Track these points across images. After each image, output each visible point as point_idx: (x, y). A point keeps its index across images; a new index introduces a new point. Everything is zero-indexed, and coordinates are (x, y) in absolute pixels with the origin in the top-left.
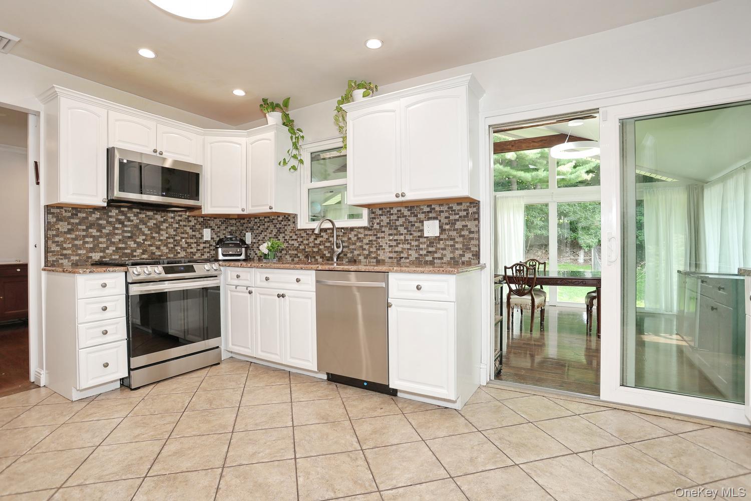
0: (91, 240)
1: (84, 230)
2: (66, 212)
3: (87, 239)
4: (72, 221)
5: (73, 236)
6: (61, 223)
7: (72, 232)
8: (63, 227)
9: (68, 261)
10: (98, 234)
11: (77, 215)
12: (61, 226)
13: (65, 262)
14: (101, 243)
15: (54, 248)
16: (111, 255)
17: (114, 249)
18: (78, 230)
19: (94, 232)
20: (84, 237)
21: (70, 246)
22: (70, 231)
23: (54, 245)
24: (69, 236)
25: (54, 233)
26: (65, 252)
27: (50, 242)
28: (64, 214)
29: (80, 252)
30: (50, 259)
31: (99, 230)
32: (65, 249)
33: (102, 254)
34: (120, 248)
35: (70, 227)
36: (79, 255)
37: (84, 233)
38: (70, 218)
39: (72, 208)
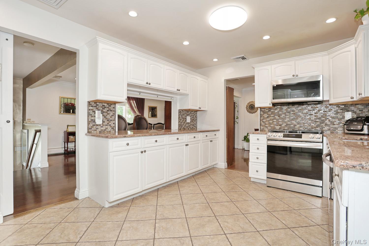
0: (276, 120)
1: (273, 117)
2: (266, 110)
3: (274, 120)
4: (269, 113)
5: (269, 119)
6: (265, 114)
7: (269, 118)
8: (266, 115)
9: (267, 129)
10: (279, 118)
11: (270, 111)
12: (265, 115)
13: (266, 129)
14: (280, 122)
15: (263, 124)
16: (284, 127)
17: (286, 124)
18: (271, 117)
19: (277, 117)
20: (273, 119)
21: (268, 123)
22: (268, 117)
23: (263, 123)
24: (267, 119)
25: (263, 118)
26: (266, 125)
27: (261, 122)
28: (266, 111)
29: (271, 126)
30: (261, 128)
31: (279, 116)
32: (266, 124)
33: (280, 127)
34: (288, 124)
35: (268, 116)
36: (271, 127)
37: (273, 118)
38: (268, 112)
39: (269, 108)
